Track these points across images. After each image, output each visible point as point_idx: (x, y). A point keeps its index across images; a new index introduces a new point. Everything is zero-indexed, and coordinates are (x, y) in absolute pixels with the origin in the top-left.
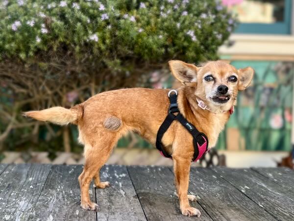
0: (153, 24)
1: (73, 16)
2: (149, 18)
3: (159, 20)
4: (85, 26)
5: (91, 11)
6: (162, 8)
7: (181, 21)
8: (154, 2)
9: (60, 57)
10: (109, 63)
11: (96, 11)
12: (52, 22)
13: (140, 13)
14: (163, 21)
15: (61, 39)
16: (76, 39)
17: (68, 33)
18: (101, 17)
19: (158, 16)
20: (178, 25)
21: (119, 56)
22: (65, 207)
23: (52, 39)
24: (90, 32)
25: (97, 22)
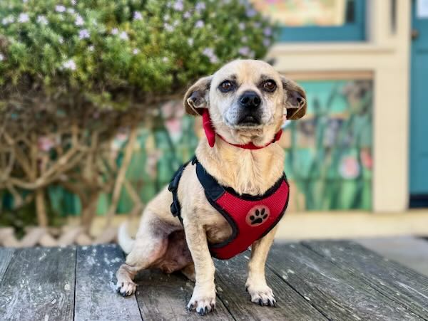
0: (154, 42)
1: (38, 35)
2: (148, 33)
3: (163, 36)
4: (56, 48)
5: (64, 27)
6: (167, 17)
7: (195, 36)
8: (154, 11)
9: (23, 92)
10: (95, 99)
11: (71, 27)
12: (9, 43)
13: (135, 26)
14: (169, 37)
15: (23, 68)
16: (44, 67)
17: (32, 59)
18: (78, 35)
19: (161, 29)
20: (190, 42)
21: (108, 89)
22: (30, 311)
23: (10, 68)
24: (64, 56)
25: (73, 42)
